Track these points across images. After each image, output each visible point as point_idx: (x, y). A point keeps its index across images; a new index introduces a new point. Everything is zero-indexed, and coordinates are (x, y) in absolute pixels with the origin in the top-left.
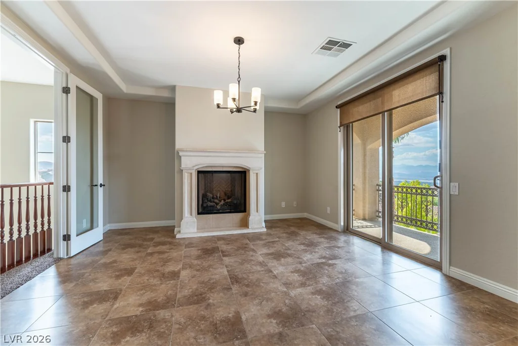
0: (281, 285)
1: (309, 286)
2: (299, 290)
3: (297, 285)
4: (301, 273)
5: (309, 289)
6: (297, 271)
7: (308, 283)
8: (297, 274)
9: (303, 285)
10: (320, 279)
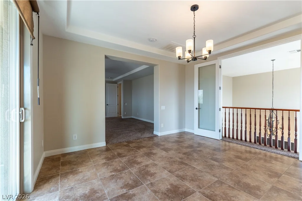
0: (158, 164)
1: (144, 166)
2: (148, 163)
3: (150, 165)
4: (149, 173)
5: (143, 164)
6: (152, 175)
7: (144, 167)
8: (152, 172)
9: (147, 166)
10: (137, 171)
